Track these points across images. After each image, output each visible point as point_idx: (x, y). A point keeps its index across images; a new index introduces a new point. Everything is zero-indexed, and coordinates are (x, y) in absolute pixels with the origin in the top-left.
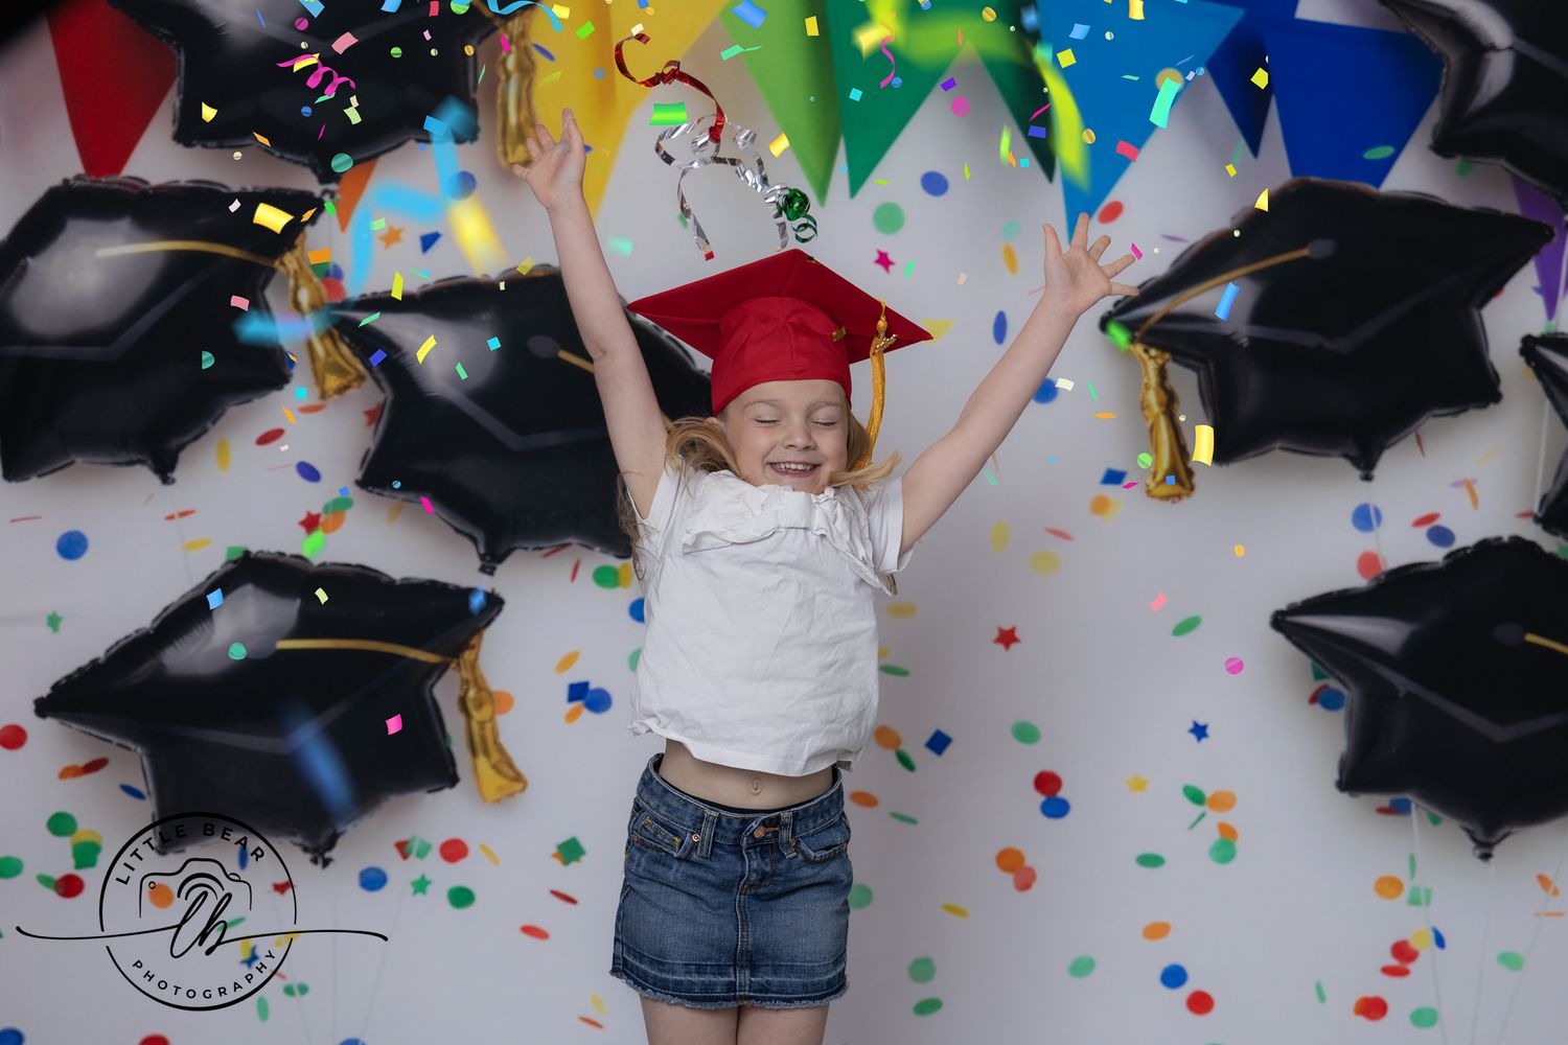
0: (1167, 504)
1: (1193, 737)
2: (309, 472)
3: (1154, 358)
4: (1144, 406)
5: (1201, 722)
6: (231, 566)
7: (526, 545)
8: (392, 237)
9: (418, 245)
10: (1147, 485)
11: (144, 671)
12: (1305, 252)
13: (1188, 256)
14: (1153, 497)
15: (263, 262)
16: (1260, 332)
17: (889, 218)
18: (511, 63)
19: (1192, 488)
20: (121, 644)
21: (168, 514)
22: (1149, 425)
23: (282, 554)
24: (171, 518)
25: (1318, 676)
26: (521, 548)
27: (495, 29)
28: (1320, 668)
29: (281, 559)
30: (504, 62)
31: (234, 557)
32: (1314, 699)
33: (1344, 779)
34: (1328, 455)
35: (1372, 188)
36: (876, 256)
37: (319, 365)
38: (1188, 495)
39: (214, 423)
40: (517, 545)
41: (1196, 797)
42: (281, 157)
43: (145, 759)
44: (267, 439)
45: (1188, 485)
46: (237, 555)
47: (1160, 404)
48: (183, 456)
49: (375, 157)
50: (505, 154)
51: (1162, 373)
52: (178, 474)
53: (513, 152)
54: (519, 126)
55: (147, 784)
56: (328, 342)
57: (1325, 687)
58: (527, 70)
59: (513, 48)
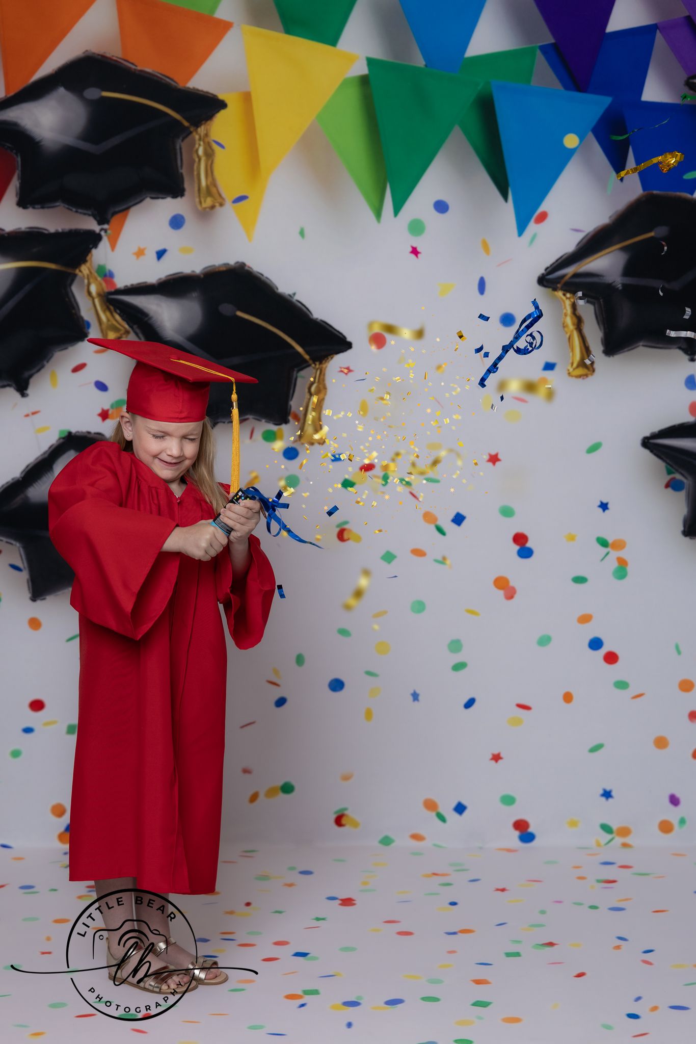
0: (580, 380)
1: (600, 510)
2: (101, 386)
3: (569, 298)
4: (564, 326)
5: (605, 501)
6: (62, 441)
7: (223, 420)
8: (140, 253)
9: (155, 256)
10: (568, 370)
11: (18, 500)
12: (652, 234)
13: (584, 241)
14: (572, 376)
15: (70, 270)
16: (628, 280)
17: (416, 227)
18: (201, 152)
19: (594, 371)
20: (5, 487)
21: (26, 413)
22: (568, 336)
23: (89, 433)
24: (27, 415)
25: (669, 473)
26: (221, 422)
27: (191, 133)
28: (670, 468)
29: (89, 436)
30: (197, 151)
31: (63, 435)
32: (667, 486)
33: (686, 529)
34: (670, 348)
35: (687, 195)
36: (410, 249)
37: (104, 326)
38: (592, 375)
39: (48, 362)
40: (219, 421)
41: (603, 543)
42: (77, 212)
43: (22, 550)
44: (77, 369)
45: (591, 369)
46: (65, 434)
47: (574, 324)
48: (32, 381)
49: (128, 208)
50: (200, 203)
51: (574, 306)
52: (29, 391)
53: (205, 201)
54: (207, 187)
55: (23, 563)
56: (108, 314)
57: (673, 479)
58: (210, 154)
59: (202, 143)
